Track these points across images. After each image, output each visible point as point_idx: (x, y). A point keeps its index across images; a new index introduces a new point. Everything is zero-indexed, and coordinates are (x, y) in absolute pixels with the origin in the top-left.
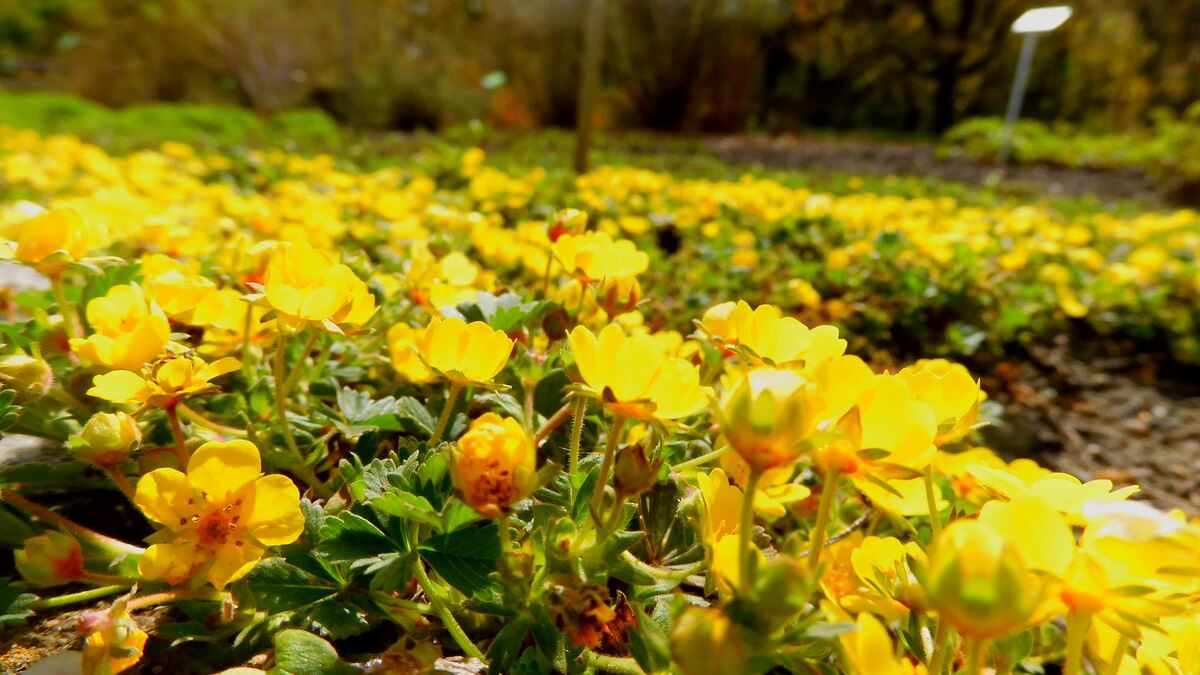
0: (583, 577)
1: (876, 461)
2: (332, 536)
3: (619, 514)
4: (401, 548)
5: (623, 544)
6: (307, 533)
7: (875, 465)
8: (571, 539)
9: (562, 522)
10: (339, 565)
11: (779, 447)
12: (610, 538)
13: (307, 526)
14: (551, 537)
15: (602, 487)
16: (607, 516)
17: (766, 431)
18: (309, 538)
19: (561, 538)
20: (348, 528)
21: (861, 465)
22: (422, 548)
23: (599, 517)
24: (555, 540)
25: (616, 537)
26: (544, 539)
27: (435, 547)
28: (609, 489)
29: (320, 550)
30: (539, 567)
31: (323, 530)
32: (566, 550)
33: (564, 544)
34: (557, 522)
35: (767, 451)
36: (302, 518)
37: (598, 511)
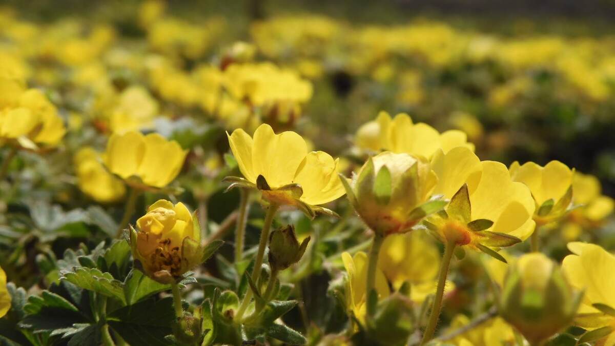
0: (245, 337)
1: (483, 232)
2: (33, 312)
3: (274, 285)
4: (91, 320)
5: (278, 312)
6: (13, 309)
7: (483, 236)
8: (235, 309)
9: (226, 295)
10: (40, 334)
11: (398, 214)
12: (267, 307)
13: (13, 304)
14: (218, 306)
15: (259, 265)
16: (264, 289)
17: (386, 201)
18: (15, 314)
19: (226, 308)
20: (47, 305)
21: (473, 237)
22: (110, 319)
23: (258, 290)
24: (221, 309)
25: (272, 306)
26: (211, 307)
27: (120, 318)
28: (266, 266)
29: (25, 323)
30: (207, 331)
31: (27, 307)
32: (231, 318)
33: (229, 313)
34: (222, 294)
35: (388, 218)
36: (8, 297)
37: (257, 284)
